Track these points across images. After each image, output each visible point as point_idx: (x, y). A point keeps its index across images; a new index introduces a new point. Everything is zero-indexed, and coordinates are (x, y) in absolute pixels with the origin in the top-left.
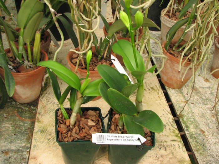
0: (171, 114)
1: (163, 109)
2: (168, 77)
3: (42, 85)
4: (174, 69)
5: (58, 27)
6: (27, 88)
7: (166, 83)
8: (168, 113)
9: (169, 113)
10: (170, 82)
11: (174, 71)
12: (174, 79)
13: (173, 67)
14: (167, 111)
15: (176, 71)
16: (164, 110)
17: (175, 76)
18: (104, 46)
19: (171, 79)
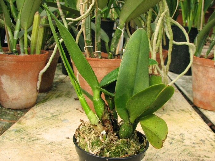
0: (211, 131)
1: (199, 126)
2: (203, 92)
3: (37, 87)
4: (208, 77)
5: (62, 16)
6: (15, 80)
7: (201, 102)
8: (207, 130)
9: (209, 130)
10: (205, 100)
11: (209, 80)
12: (211, 93)
13: (207, 75)
14: (205, 129)
15: (211, 80)
16: (201, 127)
17: (211, 88)
18: (114, 39)
19: (206, 94)
